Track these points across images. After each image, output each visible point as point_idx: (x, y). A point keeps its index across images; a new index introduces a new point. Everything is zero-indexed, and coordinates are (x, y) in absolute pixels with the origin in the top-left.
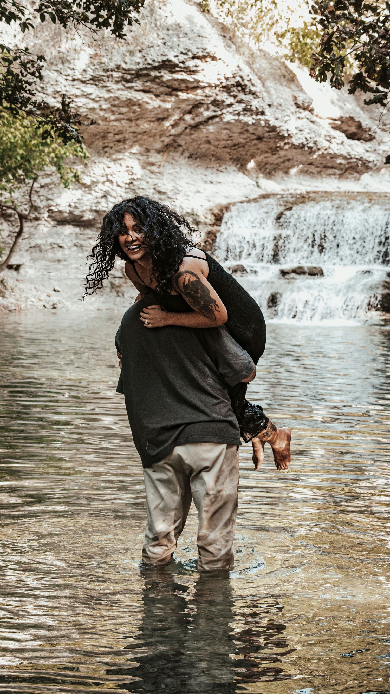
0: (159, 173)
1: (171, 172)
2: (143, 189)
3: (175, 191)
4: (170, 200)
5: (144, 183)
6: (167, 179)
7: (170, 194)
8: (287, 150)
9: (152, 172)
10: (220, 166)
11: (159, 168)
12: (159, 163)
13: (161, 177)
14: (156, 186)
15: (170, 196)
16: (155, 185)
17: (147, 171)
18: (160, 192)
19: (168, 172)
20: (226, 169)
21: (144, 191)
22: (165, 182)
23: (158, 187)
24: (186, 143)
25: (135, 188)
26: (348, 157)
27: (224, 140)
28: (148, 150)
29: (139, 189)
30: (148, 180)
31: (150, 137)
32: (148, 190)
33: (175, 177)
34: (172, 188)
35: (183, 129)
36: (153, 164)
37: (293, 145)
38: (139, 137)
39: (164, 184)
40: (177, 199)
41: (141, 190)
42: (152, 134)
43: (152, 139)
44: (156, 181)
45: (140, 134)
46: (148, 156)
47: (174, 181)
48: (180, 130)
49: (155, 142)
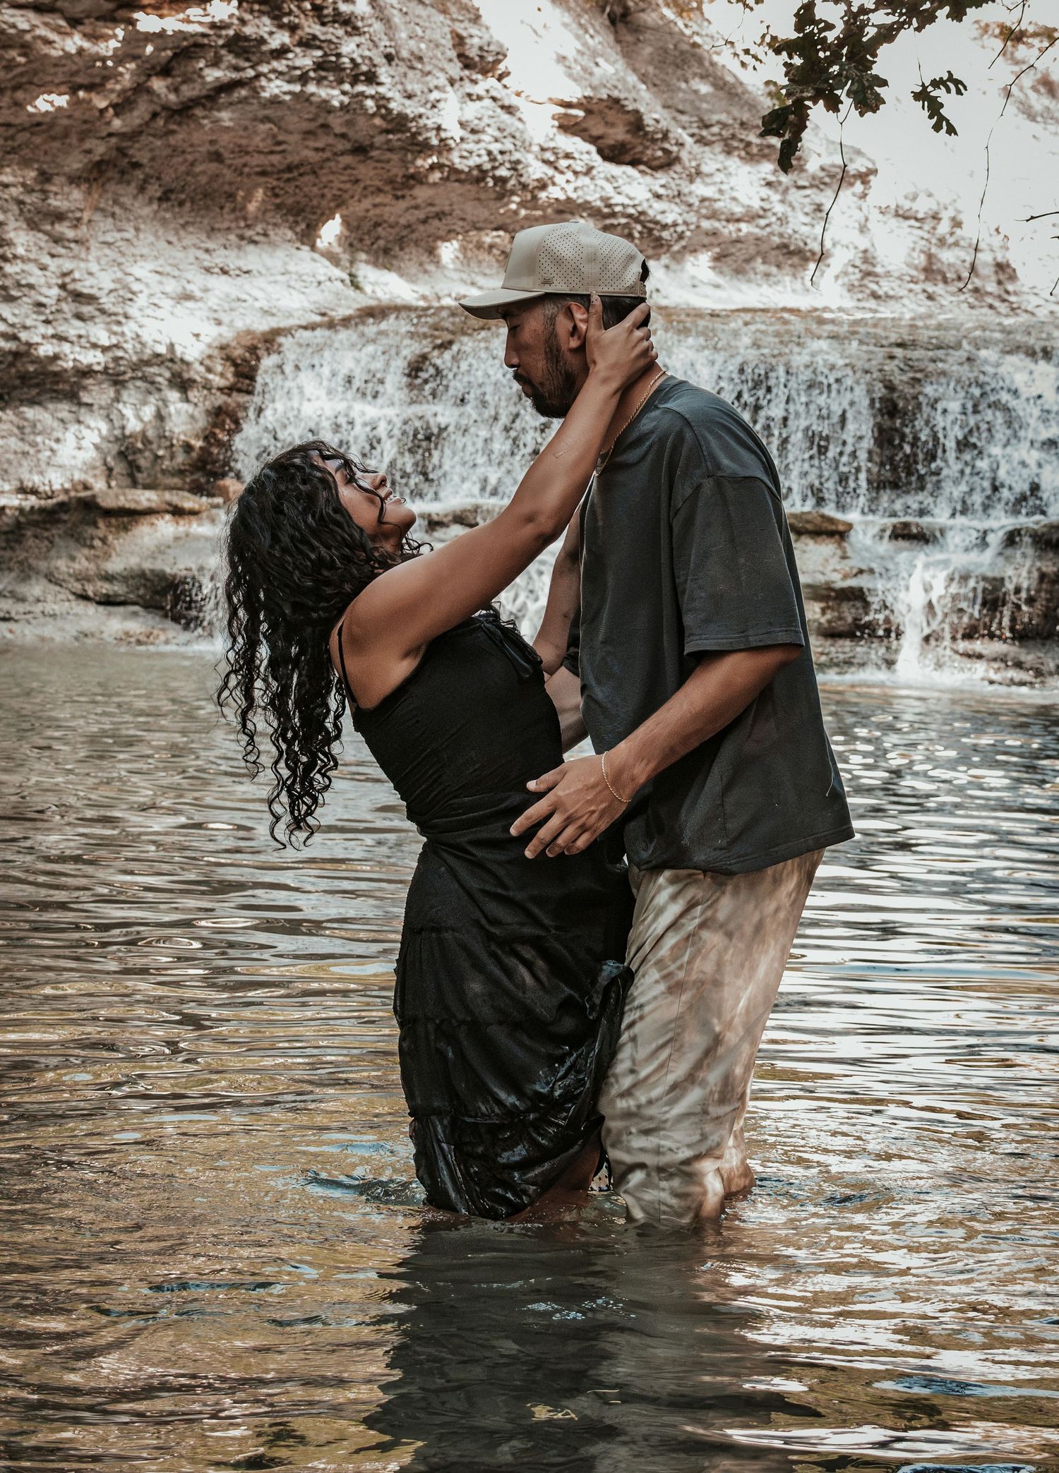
0: (76, 242)
1: (109, 238)
2: (31, 286)
3: (122, 292)
4: (107, 320)
5: (32, 268)
6: (98, 260)
7: (107, 302)
8: (435, 184)
9: (57, 240)
10: (248, 227)
11: (75, 227)
12: (78, 215)
13: (83, 255)
14: (67, 280)
15: (108, 308)
16: (64, 275)
17: (40, 235)
18: (78, 297)
19: (101, 239)
20: (265, 235)
21: (32, 293)
22: (94, 267)
23: (74, 280)
24: (153, 159)
25: (8, 282)
26: (606, 210)
27: (260, 152)
28: (45, 177)
29: (20, 285)
30: (46, 260)
31: (54, 138)
32: (45, 290)
33: (123, 254)
34: (112, 286)
35: (147, 117)
36: (59, 217)
37: (454, 170)
38: (22, 137)
39: (90, 274)
40: (126, 317)
41: (26, 290)
42: (57, 130)
43: (57, 144)
44: (68, 265)
45: (24, 129)
46: (44, 192)
47: (120, 264)
48: (138, 122)
49: (67, 153)
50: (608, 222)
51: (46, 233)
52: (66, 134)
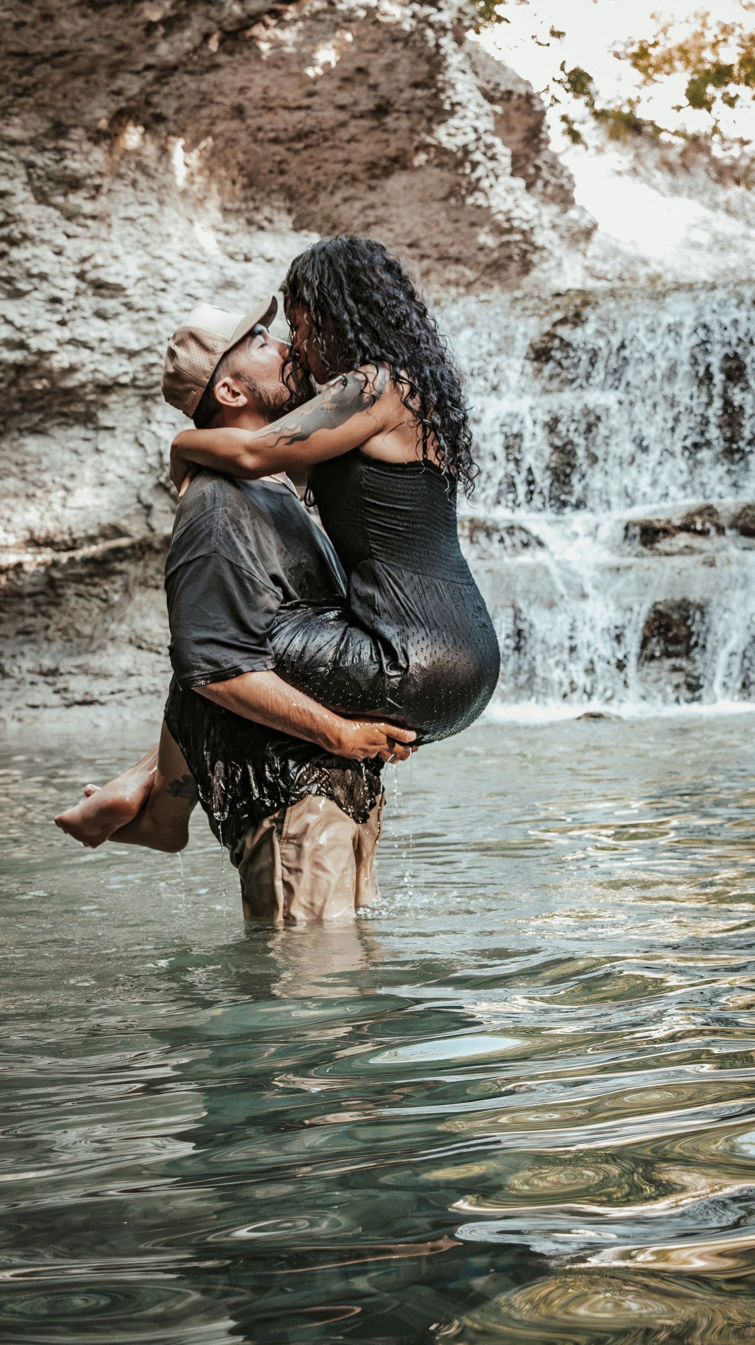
0: (94, 217)
1: (132, 212)
2: (43, 277)
3: (151, 281)
4: (136, 316)
5: (45, 251)
6: (122, 240)
7: (135, 294)
9: (70, 216)
10: (257, 209)
11: (93, 198)
12: (97, 181)
13: (103, 233)
14: (87, 266)
15: (137, 301)
16: (84, 260)
17: (51, 210)
18: (99, 287)
19: (123, 214)
21: (45, 285)
22: (119, 250)
23: (95, 267)
24: (178, 111)
25: (14, 272)
26: (506, 225)
28: (59, 130)
29: (30, 275)
30: (61, 240)
31: (76, 75)
32: (60, 282)
33: (147, 233)
34: (139, 274)
35: (198, 40)
36: (73, 184)
38: (42, 71)
39: (116, 257)
40: (160, 311)
41: (35, 281)
42: (83, 63)
43: (79, 83)
44: (87, 247)
45: (45, 60)
46: (60, 150)
47: (145, 245)
48: (188, 46)
49: (91, 96)
50: (506, 238)
51: (56, 207)
52: (92, 70)
